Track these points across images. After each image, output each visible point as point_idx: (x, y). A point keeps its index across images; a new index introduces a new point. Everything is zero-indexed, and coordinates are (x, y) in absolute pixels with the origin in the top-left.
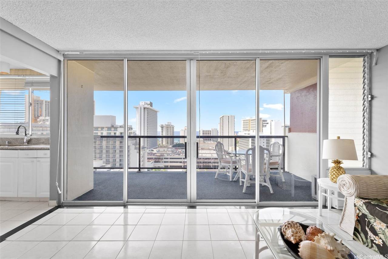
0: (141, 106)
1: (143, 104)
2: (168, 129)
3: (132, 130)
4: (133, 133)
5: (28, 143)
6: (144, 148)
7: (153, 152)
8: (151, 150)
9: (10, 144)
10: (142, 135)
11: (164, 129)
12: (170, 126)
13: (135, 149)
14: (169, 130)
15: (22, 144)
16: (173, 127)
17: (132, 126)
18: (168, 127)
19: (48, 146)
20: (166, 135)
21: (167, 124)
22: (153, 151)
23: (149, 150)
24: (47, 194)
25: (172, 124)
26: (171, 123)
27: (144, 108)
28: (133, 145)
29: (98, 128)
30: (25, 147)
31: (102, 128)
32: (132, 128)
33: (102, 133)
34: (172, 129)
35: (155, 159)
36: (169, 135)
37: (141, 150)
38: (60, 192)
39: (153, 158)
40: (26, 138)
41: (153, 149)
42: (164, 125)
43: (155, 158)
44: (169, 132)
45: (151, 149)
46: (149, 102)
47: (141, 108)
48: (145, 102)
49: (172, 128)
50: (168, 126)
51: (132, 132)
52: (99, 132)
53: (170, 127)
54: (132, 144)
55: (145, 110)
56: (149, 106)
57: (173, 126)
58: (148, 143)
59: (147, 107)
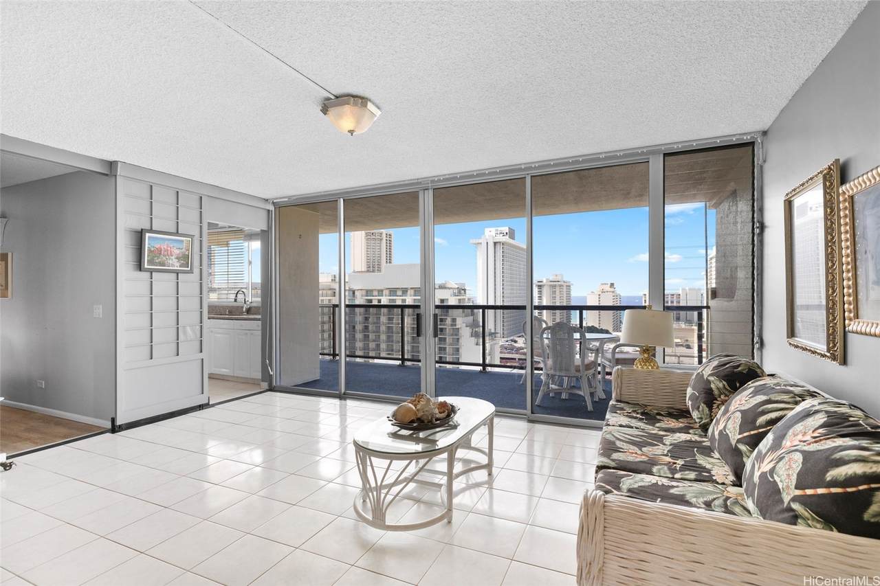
0: (487, 240)
1: (493, 233)
2: (555, 292)
3: (465, 293)
4: (467, 300)
5: (248, 313)
6: (493, 335)
7: (515, 345)
8: (512, 341)
9: (231, 313)
10: (491, 303)
11: (545, 291)
12: (559, 283)
13: (472, 336)
14: (558, 293)
15: (242, 313)
16: (569, 286)
17: (464, 284)
18: (555, 286)
19: (260, 317)
20: (549, 304)
21: (551, 279)
22: (516, 342)
23: (506, 339)
24: (259, 375)
25: (565, 280)
26: (562, 276)
27: (495, 243)
28: (467, 326)
29: (396, 291)
30: (245, 316)
31: (405, 291)
32: (465, 290)
33: (404, 301)
34: (565, 290)
35: (521, 362)
36: (558, 304)
37: (487, 338)
38: (271, 373)
39: (515, 359)
40: (245, 305)
41: (517, 339)
42: (545, 281)
43: (519, 359)
44: (558, 298)
45: (512, 338)
46: (507, 228)
47: (487, 243)
48: (497, 230)
49: (565, 288)
50: (555, 283)
51: (465, 299)
52: (399, 298)
53: (560, 286)
54: (464, 325)
55: (498, 246)
56: (507, 237)
57: (568, 284)
58: (505, 324)
59: (501, 241)
